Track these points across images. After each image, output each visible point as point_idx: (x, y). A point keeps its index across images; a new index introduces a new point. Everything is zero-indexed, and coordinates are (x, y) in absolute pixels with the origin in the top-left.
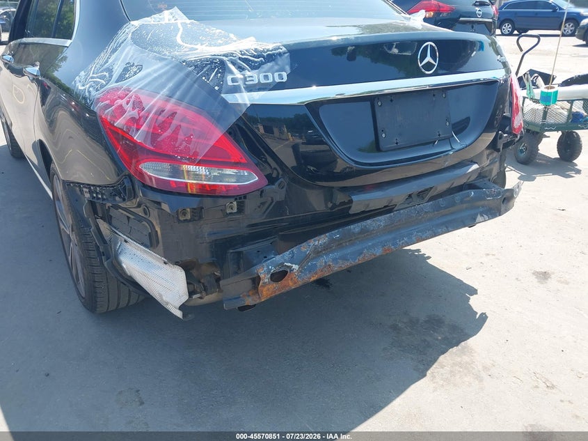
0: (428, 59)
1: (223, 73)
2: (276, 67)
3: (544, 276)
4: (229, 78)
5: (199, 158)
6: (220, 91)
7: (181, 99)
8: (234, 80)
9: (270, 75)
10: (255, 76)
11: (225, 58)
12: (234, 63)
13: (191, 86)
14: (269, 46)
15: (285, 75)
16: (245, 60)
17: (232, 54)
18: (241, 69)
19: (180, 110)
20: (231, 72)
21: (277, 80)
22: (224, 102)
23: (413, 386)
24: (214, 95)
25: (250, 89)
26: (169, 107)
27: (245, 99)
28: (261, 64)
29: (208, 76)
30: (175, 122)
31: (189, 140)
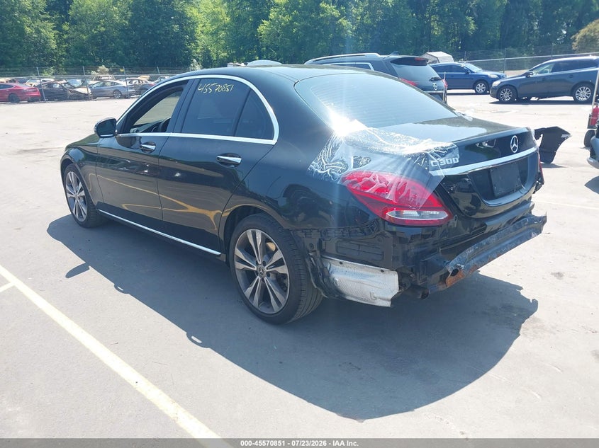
0: (514, 145)
1: (428, 160)
2: (453, 156)
3: (559, 275)
4: (432, 162)
5: (421, 206)
6: (428, 170)
7: (408, 176)
8: (434, 164)
9: (450, 159)
10: (444, 161)
11: (428, 153)
12: (432, 154)
13: (412, 169)
14: (447, 144)
15: (457, 159)
16: (438, 153)
17: (430, 150)
18: (436, 157)
19: (408, 181)
20: (433, 160)
21: (455, 162)
22: (431, 176)
23: (515, 341)
24: (425, 172)
25: (443, 167)
26: (402, 180)
27: (442, 173)
28: (446, 154)
29: (420, 162)
30: (407, 189)
31: (415, 197)
